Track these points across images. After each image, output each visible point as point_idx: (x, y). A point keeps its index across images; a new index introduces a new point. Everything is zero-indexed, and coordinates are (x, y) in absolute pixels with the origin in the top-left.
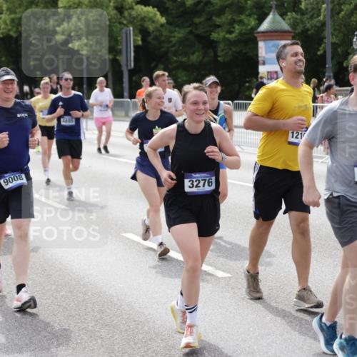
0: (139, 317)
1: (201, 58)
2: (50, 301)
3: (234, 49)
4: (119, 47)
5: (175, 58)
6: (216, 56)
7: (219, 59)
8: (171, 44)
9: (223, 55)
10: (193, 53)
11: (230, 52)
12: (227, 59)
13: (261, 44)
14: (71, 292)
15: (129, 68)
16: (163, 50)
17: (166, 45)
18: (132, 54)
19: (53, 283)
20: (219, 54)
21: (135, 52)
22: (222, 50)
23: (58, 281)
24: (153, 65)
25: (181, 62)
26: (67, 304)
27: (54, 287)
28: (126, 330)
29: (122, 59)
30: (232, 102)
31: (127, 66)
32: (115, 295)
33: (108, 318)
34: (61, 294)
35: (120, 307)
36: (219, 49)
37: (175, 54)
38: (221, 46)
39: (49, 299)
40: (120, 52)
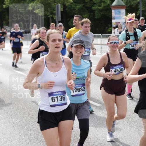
4: (55, 12)
7: (95, 17)
9: (97, 16)
11: (100, 15)
13: (113, 11)
15: (59, 21)
16: (72, 13)
18: (60, 15)
19: (28, 108)
22: (97, 14)
23: (30, 107)
24: (68, 19)
26: (34, 117)
27: (29, 110)
30: (101, 34)
31: (58, 20)
34: (32, 112)
36: (95, 13)
38: (97, 12)
40: (55, 14)
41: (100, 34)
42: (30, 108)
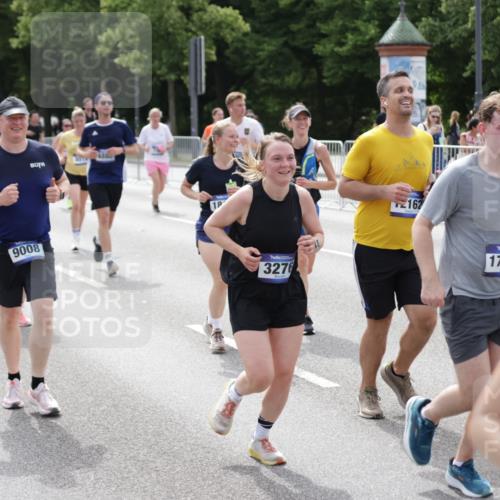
0: (210, 442)
1: (299, 80)
2: (86, 418)
3: (345, 67)
4: (186, 63)
5: (263, 81)
6: (321, 77)
7: (325, 81)
8: (257, 61)
9: (330, 76)
10: (289, 74)
11: (340, 73)
12: (335, 81)
13: (384, 61)
14: (115, 406)
15: (199, 93)
16: (247, 68)
17: (251, 62)
18: (204, 74)
19: (89, 393)
20: (325, 74)
21: (207, 71)
22: (329, 70)
23: (97, 391)
25: (272, 85)
26: (109, 423)
27: (91, 399)
28: (192, 461)
29: (189, 80)
30: (343, 141)
31: (196, 89)
32: (176, 410)
33: (166, 442)
35: (184, 427)
36: (325, 68)
37: (264, 73)
38: (329, 63)
39: (84, 416)
40: (186, 70)
41: (340, 142)
42: (95, 394)
